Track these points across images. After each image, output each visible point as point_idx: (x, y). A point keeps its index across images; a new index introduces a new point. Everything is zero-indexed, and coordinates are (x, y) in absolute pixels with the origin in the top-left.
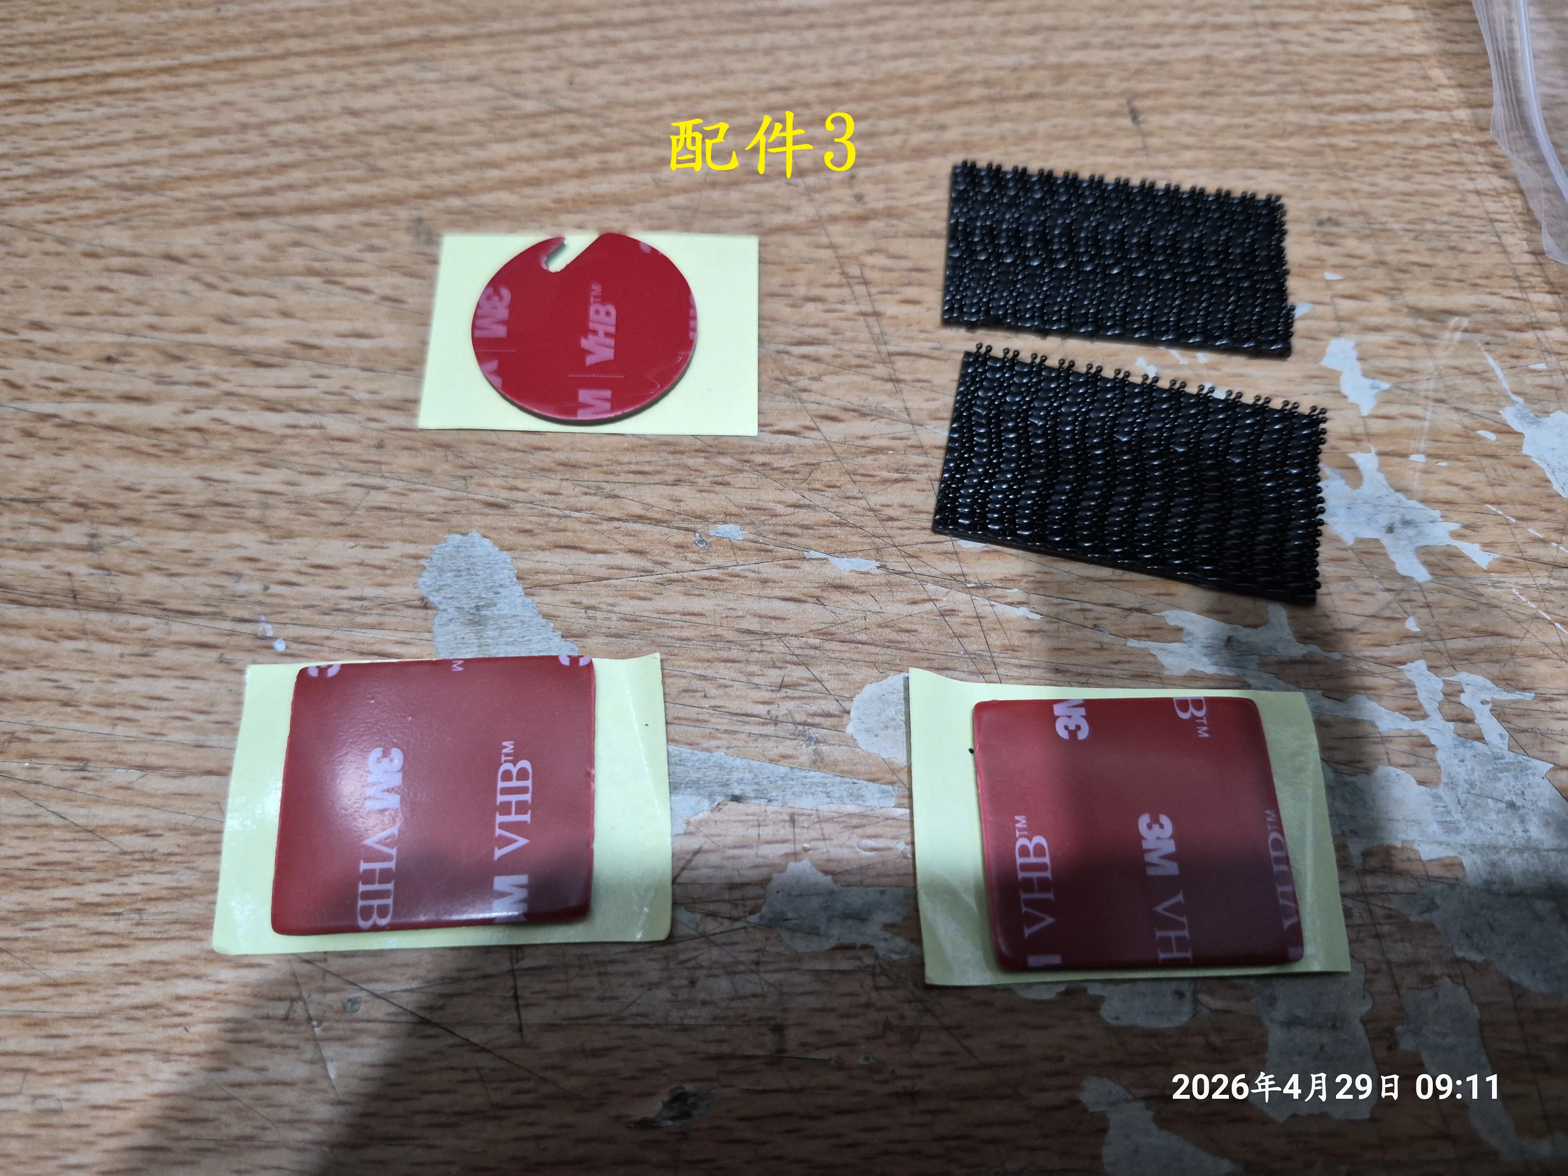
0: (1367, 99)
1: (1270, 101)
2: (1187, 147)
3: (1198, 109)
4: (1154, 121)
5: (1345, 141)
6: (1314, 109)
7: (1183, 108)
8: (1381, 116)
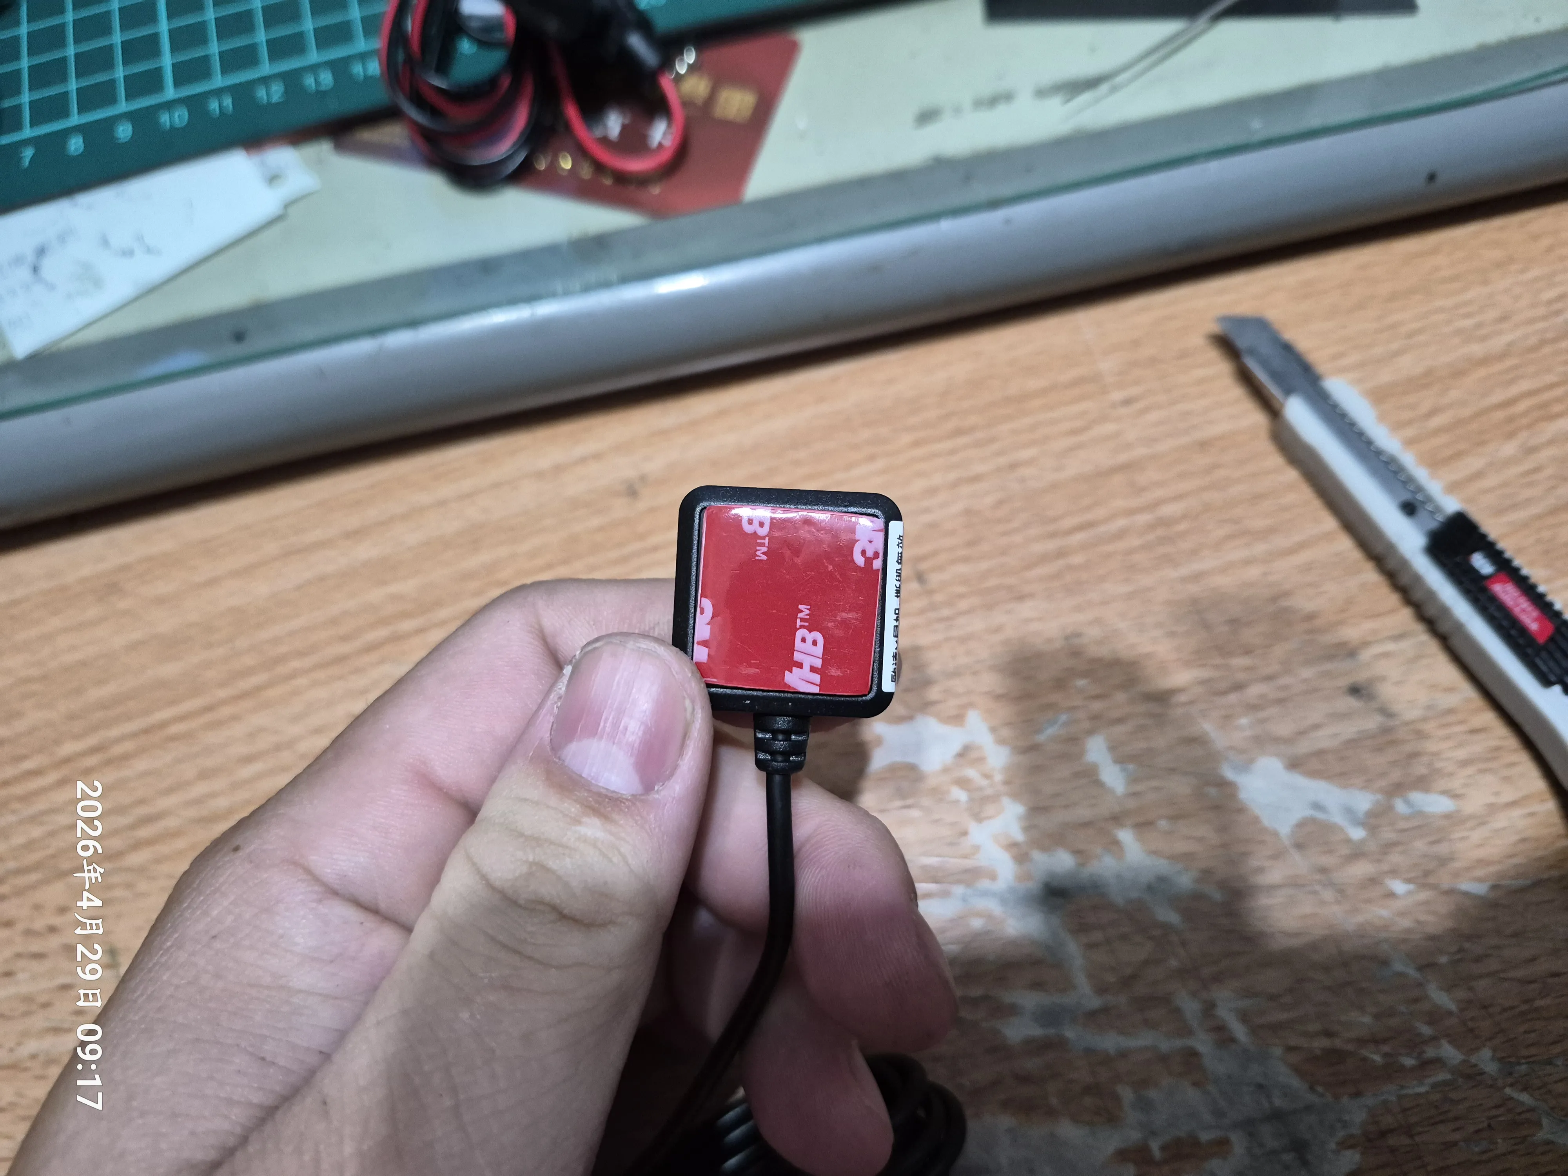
0: (1089, 516)
1: (1018, 538)
2: (961, 596)
3: (966, 560)
4: (935, 579)
5: (1078, 559)
6: (1053, 535)
7: (953, 562)
8: (1102, 529)
